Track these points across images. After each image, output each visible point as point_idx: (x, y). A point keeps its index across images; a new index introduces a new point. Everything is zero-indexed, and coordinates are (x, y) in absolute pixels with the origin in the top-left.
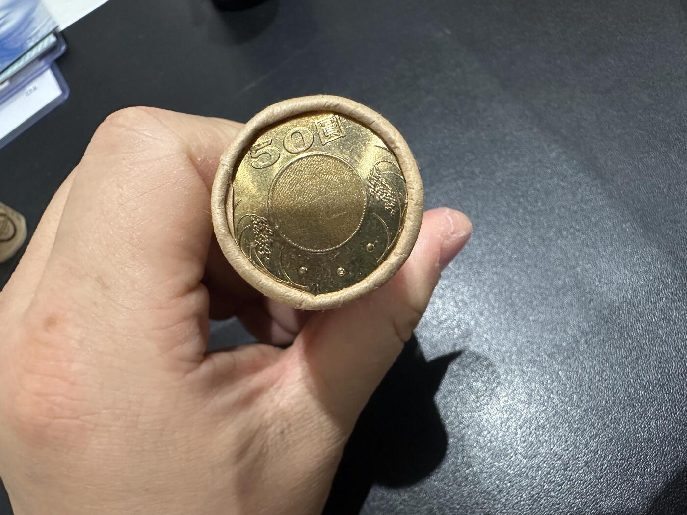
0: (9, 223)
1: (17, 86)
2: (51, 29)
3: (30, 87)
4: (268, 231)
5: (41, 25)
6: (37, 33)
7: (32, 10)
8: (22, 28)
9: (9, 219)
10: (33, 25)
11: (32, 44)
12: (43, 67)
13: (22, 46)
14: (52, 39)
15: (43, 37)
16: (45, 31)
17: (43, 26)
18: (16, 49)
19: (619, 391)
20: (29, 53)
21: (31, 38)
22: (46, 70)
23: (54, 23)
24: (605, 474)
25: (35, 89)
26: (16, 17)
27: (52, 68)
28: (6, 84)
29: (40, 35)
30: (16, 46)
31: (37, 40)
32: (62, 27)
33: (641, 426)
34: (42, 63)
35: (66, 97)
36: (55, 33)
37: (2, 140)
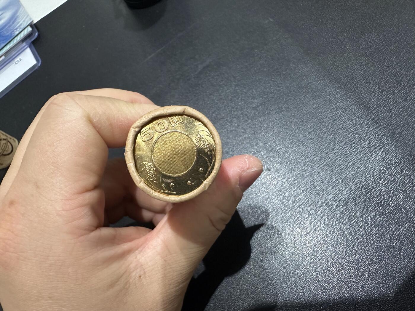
0: (9, 144)
1: (10, 58)
2: (29, 23)
3: (18, 59)
4: (153, 169)
5: (23, 20)
6: (20, 25)
7: (17, 11)
8: (11, 23)
9: (8, 141)
10: (18, 20)
11: (17, 32)
12: (25, 46)
13: (11, 34)
14: (30, 29)
15: (24, 28)
16: (25, 24)
17: (24, 21)
18: (8, 36)
19: (381, 242)
20: (16, 38)
21: (16, 29)
22: (26, 48)
23: (31, 19)
24: (373, 292)
25: (21, 60)
26: (7, 15)
27: (30, 47)
28: (3, 57)
29: (22, 27)
30: (7, 34)
31: (21, 30)
32: (35, 22)
33: (395, 263)
34: (24, 44)
35: (39, 65)
36: (31, 25)
37: (1, 92)
